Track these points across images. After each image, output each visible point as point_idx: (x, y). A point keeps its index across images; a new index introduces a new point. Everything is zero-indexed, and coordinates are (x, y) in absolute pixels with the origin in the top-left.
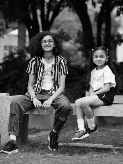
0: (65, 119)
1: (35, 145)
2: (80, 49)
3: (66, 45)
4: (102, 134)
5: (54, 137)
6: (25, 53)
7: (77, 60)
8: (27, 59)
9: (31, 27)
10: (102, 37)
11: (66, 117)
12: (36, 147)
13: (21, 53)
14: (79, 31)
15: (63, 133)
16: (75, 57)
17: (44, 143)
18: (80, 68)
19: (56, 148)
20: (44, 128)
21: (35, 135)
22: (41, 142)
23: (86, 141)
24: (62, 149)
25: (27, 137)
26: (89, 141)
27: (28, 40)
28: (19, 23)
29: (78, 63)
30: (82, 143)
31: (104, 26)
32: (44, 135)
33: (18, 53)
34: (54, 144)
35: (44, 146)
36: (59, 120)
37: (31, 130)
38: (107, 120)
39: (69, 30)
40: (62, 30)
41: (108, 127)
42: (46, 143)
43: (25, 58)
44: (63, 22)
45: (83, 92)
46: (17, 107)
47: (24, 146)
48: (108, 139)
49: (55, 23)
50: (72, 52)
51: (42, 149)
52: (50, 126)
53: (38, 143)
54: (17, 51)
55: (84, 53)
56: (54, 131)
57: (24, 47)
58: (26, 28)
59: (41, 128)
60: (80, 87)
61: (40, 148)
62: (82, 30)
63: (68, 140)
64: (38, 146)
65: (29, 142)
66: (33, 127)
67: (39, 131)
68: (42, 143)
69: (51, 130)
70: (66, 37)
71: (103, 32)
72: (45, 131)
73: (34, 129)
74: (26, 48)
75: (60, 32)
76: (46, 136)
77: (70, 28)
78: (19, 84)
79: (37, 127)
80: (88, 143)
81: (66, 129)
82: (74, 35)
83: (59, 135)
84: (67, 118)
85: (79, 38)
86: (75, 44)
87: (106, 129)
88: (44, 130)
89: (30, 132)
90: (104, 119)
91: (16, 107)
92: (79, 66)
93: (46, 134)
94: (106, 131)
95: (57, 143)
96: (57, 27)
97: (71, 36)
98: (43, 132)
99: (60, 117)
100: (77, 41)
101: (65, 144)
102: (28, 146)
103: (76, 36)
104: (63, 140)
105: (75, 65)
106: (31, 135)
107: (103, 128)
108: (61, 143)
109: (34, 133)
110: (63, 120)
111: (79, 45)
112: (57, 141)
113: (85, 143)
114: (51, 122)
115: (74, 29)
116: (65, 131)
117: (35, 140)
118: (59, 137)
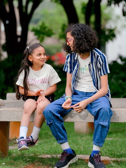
14: (64, 25)
26: (80, 152)
31: (93, 18)
39: (51, 24)
51: (26, 162)
63: (56, 151)
66: (14, 137)
71: (92, 26)
96: (36, 21)
101: (53, 155)
103: (60, 30)
104: (49, 151)
106: (12, 146)
108: (48, 154)
116: (52, 141)
117: (17, 152)
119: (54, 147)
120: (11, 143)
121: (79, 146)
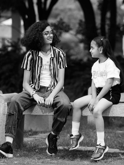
0: (64, 120)
1: (31, 149)
2: (81, 41)
3: (66, 36)
4: (107, 136)
5: (53, 140)
6: (19, 46)
7: (78, 53)
8: (22, 52)
9: (27, 17)
10: (107, 27)
11: (65, 117)
12: (32, 151)
13: (15, 46)
14: (81, 21)
15: (62, 135)
16: (76, 50)
17: (42, 147)
18: (82, 62)
19: (55, 153)
20: (41, 130)
21: (32, 138)
22: (38, 146)
23: (89, 144)
24: (62, 154)
25: (23, 140)
26: (92, 144)
27: (22, 31)
28: (13, 12)
29: (79, 57)
30: (85, 146)
31: (108, 15)
32: (42, 138)
33: (12, 46)
34: (53, 148)
35: (42, 150)
36: (58, 121)
37: (27, 132)
38: (112, 120)
39: (69, 19)
40: (61, 19)
41: (113, 129)
42: (44, 146)
43: (20, 52)
44: (62, 11)
45: (85, 89)
46: (16, 106)
47: (19, 150)
48: (113, 142)
49: (54, 11)
50: (73, 45)
51: (40, 154)
52: (48, 128)
53: (35, 147)
54: (11, 43)
55: (86, 46)
56: (52, 133)
57: (19, 39)
58: (21, 18)
59: (38, 130)
60: (82, 84)
61: (37, 152)
62: (83, 20)
63: (69, 143)
64: (35, 150)
65: (25, 146)
66: (29, 129)
67: (36, 133)
68: (40, 147)
69: (49, 132)
70: (65, 28)
71: (108, 22)
72: (42, 134)
73: (31, 131)
74: (20, 40)
75: (59, 22)
76: (43, 139)
77: (71, 17)
78: (13, 80)
79: (34, 129)
80: (91, 146)
81: (66, 131)
82: (75, 25)
83: (58, 137)
84: (67, 119)
85: (81, 28)
86: (76, 35)
87: (112, 131)
88: (42, 132)
89: (25, 134)
90: (110, 120)
91: (14, 106)
92: (81, 60)
93: (44, 136)
94: (111, 133)
95: (56, 147)
96: (56, 16)
97: (72, 26)
98: (41, 134)
99: (59, 117)
100: (78, 32)
101: (65, 147)
102: (24, 150)
103: (77, 26)
104: (63, 143)
105: (76, 59)
106: (27, 137)
107: (107, 129)
108: (60, 146)
109: (30, 135)
110: (62, 121)
111: (80, 36)
112: (56, 144)
113: (88, 146)
114: (50, 123)
115: (75, 19)
116: (65, 134)
117: (31, 144)
118: (58, 140)
119: (67, 139)
120: (26, 134)
121: (90, 138)
